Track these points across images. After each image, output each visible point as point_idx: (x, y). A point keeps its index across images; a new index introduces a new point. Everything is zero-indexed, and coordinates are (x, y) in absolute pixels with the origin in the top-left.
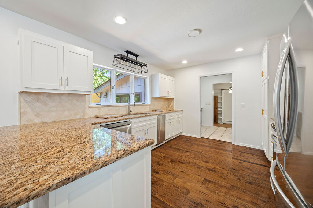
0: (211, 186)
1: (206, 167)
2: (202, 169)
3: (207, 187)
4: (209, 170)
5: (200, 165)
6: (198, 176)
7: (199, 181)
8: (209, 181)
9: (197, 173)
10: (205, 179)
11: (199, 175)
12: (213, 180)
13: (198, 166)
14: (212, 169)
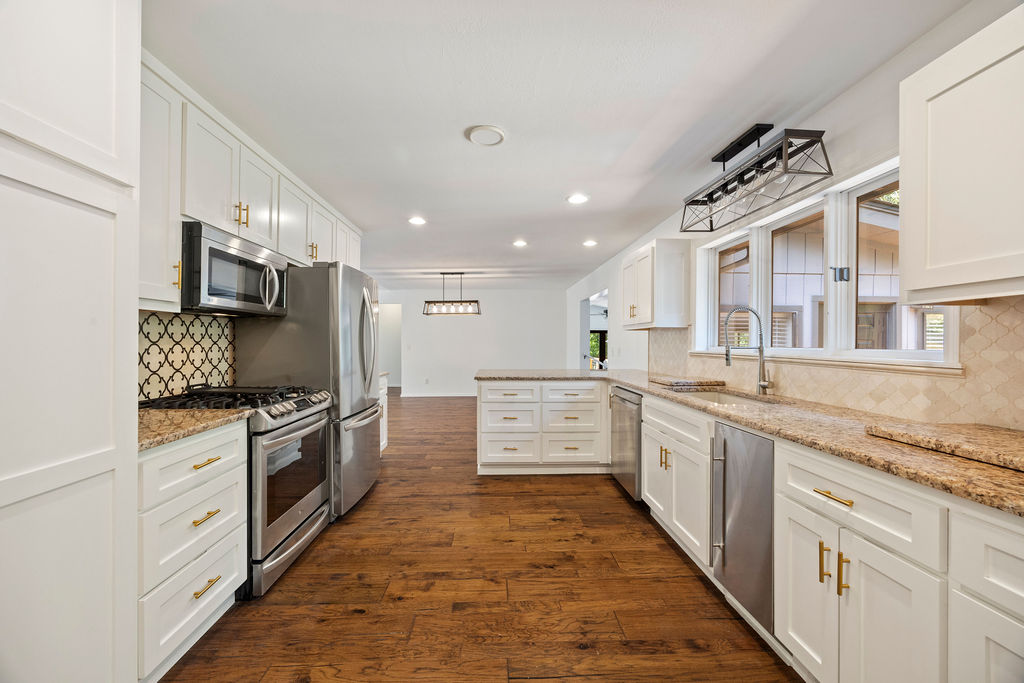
0: (434, 537)
1: (455, 582)
2: (467, 567)
3: (441, 532)
4: (443, 574)
5: (479, 583)
6: (467, 545)
7: (461, 536)
8: (438, 545)
9: (474, 551)
10: (451, 545)
11: (466, 548)
12: (432, 549)
13: (480, 573)
14: (437, 581)
